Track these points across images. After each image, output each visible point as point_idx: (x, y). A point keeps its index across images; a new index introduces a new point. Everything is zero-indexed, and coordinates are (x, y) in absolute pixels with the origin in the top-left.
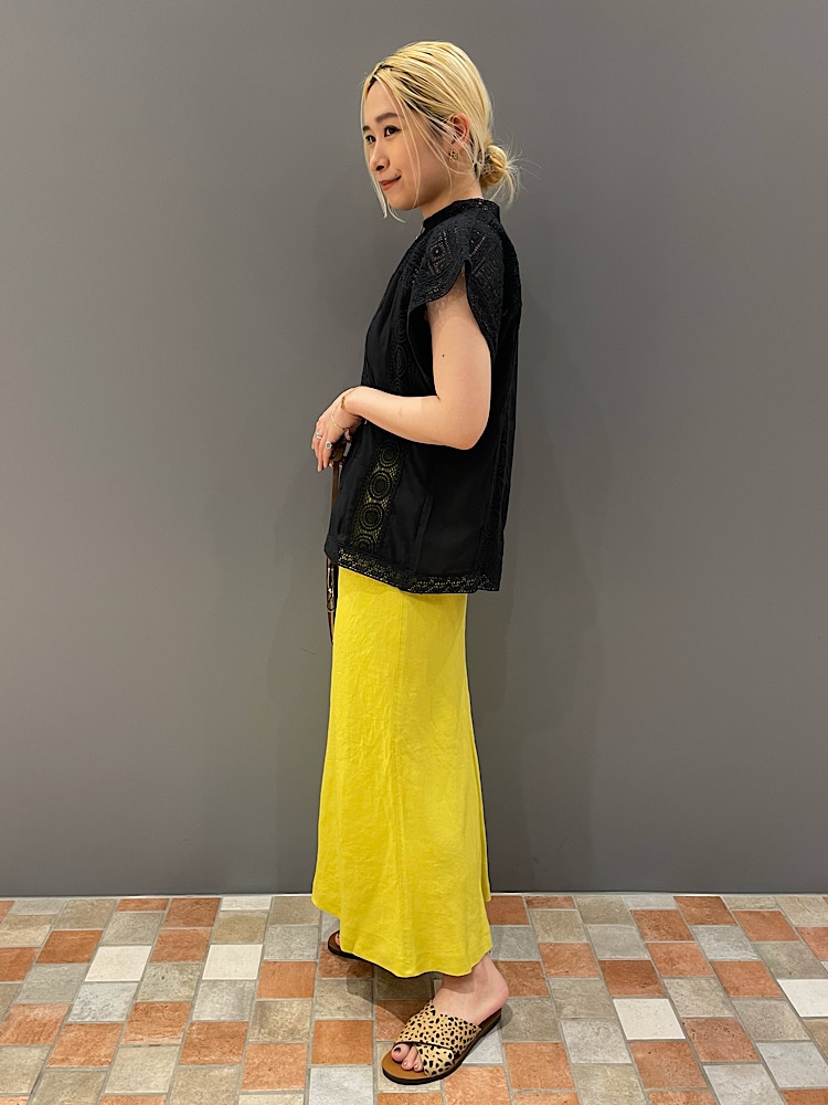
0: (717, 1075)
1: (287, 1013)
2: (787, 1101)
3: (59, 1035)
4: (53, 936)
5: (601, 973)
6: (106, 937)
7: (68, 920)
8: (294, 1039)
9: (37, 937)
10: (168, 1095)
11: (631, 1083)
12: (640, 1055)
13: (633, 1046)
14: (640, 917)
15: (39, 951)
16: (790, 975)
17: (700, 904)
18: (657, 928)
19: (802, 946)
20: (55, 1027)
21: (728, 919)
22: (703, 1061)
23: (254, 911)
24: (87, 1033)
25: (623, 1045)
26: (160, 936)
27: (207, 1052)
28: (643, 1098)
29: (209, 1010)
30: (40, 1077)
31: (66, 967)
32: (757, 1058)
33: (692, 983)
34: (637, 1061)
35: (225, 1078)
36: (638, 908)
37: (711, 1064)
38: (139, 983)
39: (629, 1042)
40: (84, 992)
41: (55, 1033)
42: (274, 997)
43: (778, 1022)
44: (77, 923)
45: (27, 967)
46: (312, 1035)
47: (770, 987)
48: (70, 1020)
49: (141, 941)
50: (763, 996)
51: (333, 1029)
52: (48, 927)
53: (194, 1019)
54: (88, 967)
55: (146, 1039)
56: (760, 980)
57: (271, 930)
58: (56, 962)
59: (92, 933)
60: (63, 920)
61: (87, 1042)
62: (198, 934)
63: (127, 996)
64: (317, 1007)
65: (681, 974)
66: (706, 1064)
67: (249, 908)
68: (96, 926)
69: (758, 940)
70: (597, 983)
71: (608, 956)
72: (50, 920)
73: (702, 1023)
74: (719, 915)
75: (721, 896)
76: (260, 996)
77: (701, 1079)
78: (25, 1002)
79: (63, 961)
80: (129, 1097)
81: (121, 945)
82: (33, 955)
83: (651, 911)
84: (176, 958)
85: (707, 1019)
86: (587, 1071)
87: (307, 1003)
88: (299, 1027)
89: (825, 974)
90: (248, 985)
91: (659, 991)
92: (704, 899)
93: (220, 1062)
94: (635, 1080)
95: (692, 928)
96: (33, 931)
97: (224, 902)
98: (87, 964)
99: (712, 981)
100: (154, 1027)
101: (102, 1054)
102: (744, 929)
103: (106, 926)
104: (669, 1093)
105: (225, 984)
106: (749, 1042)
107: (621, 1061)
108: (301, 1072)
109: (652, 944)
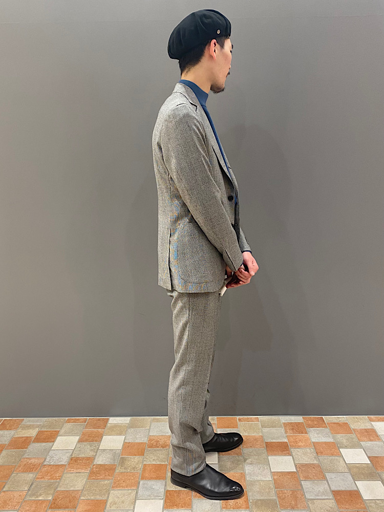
0: (306, 485)
1: (132, 462)
2: (334, 495)
3: (40, 469)
4: (39, 432)
5: (265, 447)
6: (61, 433)
7: (46, 426)
8: (134, 471)
9: (33, 433)
10: (82, 490)
11: (270, 487)
12: (275, 477)
13: (273, 474)
14: (286, 425)
15: (34, 438)
16: (346, 447)
17: (313, 420)
18: (293, 429)
19: (354, 436)
20: (39, 466)
21: (324, 426)
22: (301, 479)
23: (122, 423)
24: (51, 468)
25: (269, 473)
26: (83, 433)
27: (99, 475)
28: (274, 492)
29: (100, 460)
30: (32, 484)
31: (44, 444)
32: (324, 478)
33: (303, 450)
34: (274, 479)
35: (105, 484)
36: (286, 422)
37: (305, 480)
38: (74, 450)
39: (271, 472)
40: (51, 452)
41: (39, 468)
42: (128, 455)
43: (336, 465)
44: (49, 427)
45: (29, 444)
46: (142, 469)
47: (336, 452)
48: (45, 463)
49: (75, 435)
50: (332, 455)
51: (151, 467)
52: (37, 429)
53: (95, 463)
55: (75, 470)
56: (333, 449)
57: (129, 430)
58: (40, 442)
59: (55, 431)
60: (43, 426)
61: (51, 471)
62: (99, 432)
63: (68, 455)
64: (145, 459)
65: (299, 447)
66: (302, 481)
67: (120, 422)
68: (57, 429)
70: (263, 450)
71: (269, 441)
72: (38, 426)
73: (303, 465)
74: (321, 424)
75: (323, 417)
76: (122, 455)
77: (299, 486)
78: (27, 457)
79: (43, 442)
80: (67, 491)
81: (67, 436)
82: (31, 439)
83: (291, 423)
84: (89, 441)
85: (306, 464)
86: (253, 483)
87: (141, 458)
88: (137, 466)
89: (361, 447)
90: (117, 451)
91: (289, 454)
92: (315, 418)
93: (104, 479)
94: (272, 486)
95: (308, 429)
96: (31, 430)
97: (110, 420)
98: (52, 443)
99: (312, 450)
100: (79, 466)
101: (57, 476)
102: (330, 430)
103: (61, 429)
104: (285, 491)
105: (108, 451)
106: (322, 472)
107: (267, 479)
108: (136, 483)
109: (289, 436)
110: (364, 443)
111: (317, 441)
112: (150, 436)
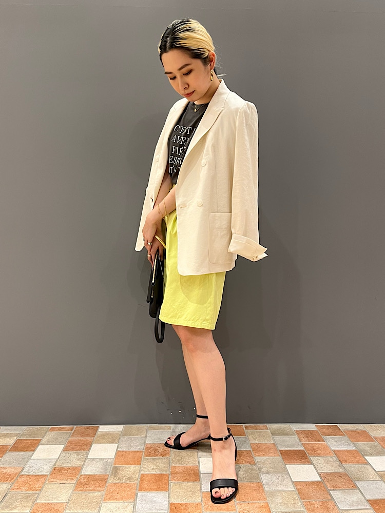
0: (336, 495)
1: (127, 471)
2: (370, 504)
3: (17, 479)
4: (17, 442)
5: (280, 455)
6: (43, 441)
7: (25, 435)
8: (130, 481)
9: (10, 442)
10: (67, 503)
11: (294, 499)
12: (299, 487)
13: (295, 484)
14: (298, 432)
15: (10, 447)
16: (371, 455)
17: (328, 428)
18: (307, 437)
19: (376, 444)
20: (15, 476)
21: (341, 434)
22: (329, 489)
23: (115, 431)
24: (30, 478)
25: (290, 483)
26: (69, 441)
27: (87, 486)
28: (300, 504)
29: (88, 470)
30: (6, 495)
31: (23, 453)
32: (356, 487)
33: (324, 458)
34: (298, 490)
35: (96, 497)
36: (298, 429)
37: (333, 490)
38: (57, 460)
39: (293, 482)
40: (30, 461)
41: (15, 478)
42: (122, 465)
43: (365, 473)
44: (29, 436)
45: (4, 453)
46: (139, 480)
47: (361, 460)
48: (23, 473)
49: (60, 443)
50: (358, 463)
51: (150, 477)
52: (16, 438)
53: (82, 473)
54: (33, 454)
55: (58, 481)
56: (358, 456)
57: (122, 438)
58: (18, 451)
59: (36, 440)
60: (23, 435)
61: (30, 482)
62: (87, 440)
63: (51, 464)
64: (142, 468)
65: (319, 455)
66: (331, 490)
67: (112, 430)
68: (39, 437)
69: (355, 441)
70: (278, 458)
71: (283, 449)
72: (17, 435)
73: (328, 474)
74: (338, 432)
75: (337, 425)
76: (115, 464)
77: (329, 496)
78: (2, 466)
79: (21, 451)
80: (48, 503)
81: (50, 445)
82: (7, 448)
83: (304, 431)
84: (76, 450)
85: (331, 473)
86: (273, 494)
87: (137, 468)
88: (133, 476)
90: (109, 460)
91: (308, 462)
92: (330, 426)
93: (94, 490)
94: (296, 497)
95: (324, 437)
96: (8, 439)
97: (100, 428)
98: (33, 452)
99: (334, 458)
100: (63, 476)
101: (37, 486)
102: (349, 438)
103: (43, 437)
104: (313, 502)
105: (98, 460)
106: (352, 481)
107: (290, 489)
108: (133, 494)
109: (305, 444)
111: (337, 449)
112: (147, 444)
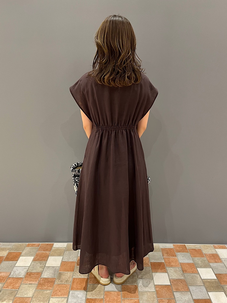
0: (177, 295)
1: (66, 276)
2: (195, 302)
4: (9, 253)
5: (150, 266)
6: (22, 254)
7: (14, 249)
8: (67, 283)
9: (5, 254)
10: (32, 297)
12: (157, 289)
13: (156, 286)
14: (163, 250)
15: (5, 257)
16: (201, 267)
17: (179, 247)
18: (167, 253)
19: (205, 259)
20: (6, 279)
21: (186, 251)
22: (174, 291)
23: (62, 247)
24: (14, 280)
25: (153, 286)
26: (37, 254)
27: (43, 286)
28: (156, 301)
29: (46, 275)
31: (11, 262)
32: (188, 290)
33: (174, 269)
34: (156, 291)
35: (47, 293)
36: (163, 248)
37: (176, 292)
38: (29, 267)
39: (155, 285)
40: (15, 268)
42: (64, 271)
43: (196, 280)
44: (16, 250)
45: (1, 262)
46: (72, 282)
47: (195, 271)
48: (10, 276)
49: (31, 255)
50: (193, 272)
51: (78, 280)
52: (8, 251)
53: (42, 277)
55: (29, 282)
56: (192, 268)
57: (66, 252)
58: (9, 261)
59: (19, 253)
60: (12, 249)
61: (14, 283)
62: (46, 253)
63: (25, 270)
64: (74, 274)
65: (172, 266)
67: (60, 246)
68: (20, 251)
69: (194, 257)
71: (153, 261)
72: (9, 249)
73: (175, 280)
74: (184, 250)
75: (185, 244)
76: (60, 271)
77: (173, 296)
79: (10, 260)
80: (22, 297)
81: (26, 256)
82: (3, 258)
83: (166, 249)
84: (40, 260)
85: (177, 279)
86: (143, 293)
87: (72, 273)
88: (69, 280)
89: (210, 267)
90: (57, 268)
91: (165, 271)
92: (181, 245)
93: (47, 289)
94: (155, 296)
95: (177, 253)
96: (4, 252)
97: (54, 245)
98: (16, 261)
99: (180, 268)
100: (31, 279)
101: (17, 286)
102: (190, 254)
103: (23, 251)
104: (163, 300)
105: (51, 267)
106: (187, 286)
107: (152, 290)
108: (67, 292)
109: (165, 258)
110: (212, 264)
111: (182, 262)
